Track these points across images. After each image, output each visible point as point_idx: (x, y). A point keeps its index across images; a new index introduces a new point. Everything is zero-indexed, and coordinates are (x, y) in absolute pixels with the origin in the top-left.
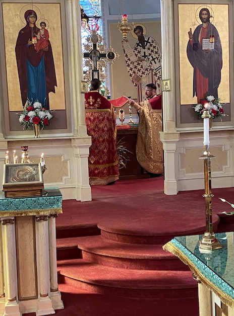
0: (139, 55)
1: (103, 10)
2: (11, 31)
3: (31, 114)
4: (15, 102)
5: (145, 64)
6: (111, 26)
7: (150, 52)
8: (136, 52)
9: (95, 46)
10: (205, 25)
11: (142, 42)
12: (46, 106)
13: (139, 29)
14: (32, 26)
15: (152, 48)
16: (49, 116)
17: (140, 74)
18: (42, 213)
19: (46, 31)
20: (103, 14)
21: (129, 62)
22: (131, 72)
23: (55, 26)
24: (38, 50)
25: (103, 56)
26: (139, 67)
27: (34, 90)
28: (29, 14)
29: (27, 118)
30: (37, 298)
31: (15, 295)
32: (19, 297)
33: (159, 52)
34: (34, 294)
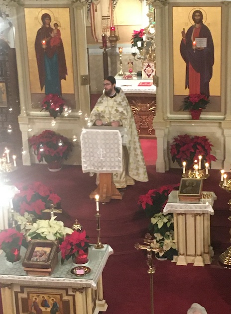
10: (198, 26)
19: (59, 31)
23: (66, 26)
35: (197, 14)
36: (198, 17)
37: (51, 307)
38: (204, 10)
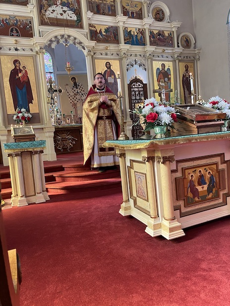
0: (75, 92)
1: (54, 69)
2: (6, 71)
3: (20, 115)
4: (11, 110)
5: (78, 97)
6: (59, 77)
7: (80, 90)
8: (73, 91)
9: (51, 86)
10: (109, 70)
11: (76, 85)
12: (28, 111)
13: (73, 79)
14: (18, 68)
15: (81, 89)
16: (30, 116)
17: (76, 102)
18: (35, 150)
19: (26, 71)
20: (54, 71)
21: (70, 96)
22: (71, 101)
23: (31, 69)
24: (22, 81)
25: (56, 91)
26: (75, 98)
27: (21, 103)
28: (15, 62)
29: (18, 117)
30: (35, 195)
31: (24, 194)
32: (26, 195)
33: (85, 91)
34: (33, 194)
35: (108, 64)
36: (108, 65)
37: (208, 183)
38: (111, 62)
